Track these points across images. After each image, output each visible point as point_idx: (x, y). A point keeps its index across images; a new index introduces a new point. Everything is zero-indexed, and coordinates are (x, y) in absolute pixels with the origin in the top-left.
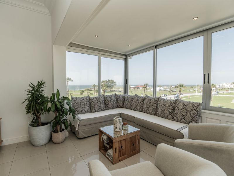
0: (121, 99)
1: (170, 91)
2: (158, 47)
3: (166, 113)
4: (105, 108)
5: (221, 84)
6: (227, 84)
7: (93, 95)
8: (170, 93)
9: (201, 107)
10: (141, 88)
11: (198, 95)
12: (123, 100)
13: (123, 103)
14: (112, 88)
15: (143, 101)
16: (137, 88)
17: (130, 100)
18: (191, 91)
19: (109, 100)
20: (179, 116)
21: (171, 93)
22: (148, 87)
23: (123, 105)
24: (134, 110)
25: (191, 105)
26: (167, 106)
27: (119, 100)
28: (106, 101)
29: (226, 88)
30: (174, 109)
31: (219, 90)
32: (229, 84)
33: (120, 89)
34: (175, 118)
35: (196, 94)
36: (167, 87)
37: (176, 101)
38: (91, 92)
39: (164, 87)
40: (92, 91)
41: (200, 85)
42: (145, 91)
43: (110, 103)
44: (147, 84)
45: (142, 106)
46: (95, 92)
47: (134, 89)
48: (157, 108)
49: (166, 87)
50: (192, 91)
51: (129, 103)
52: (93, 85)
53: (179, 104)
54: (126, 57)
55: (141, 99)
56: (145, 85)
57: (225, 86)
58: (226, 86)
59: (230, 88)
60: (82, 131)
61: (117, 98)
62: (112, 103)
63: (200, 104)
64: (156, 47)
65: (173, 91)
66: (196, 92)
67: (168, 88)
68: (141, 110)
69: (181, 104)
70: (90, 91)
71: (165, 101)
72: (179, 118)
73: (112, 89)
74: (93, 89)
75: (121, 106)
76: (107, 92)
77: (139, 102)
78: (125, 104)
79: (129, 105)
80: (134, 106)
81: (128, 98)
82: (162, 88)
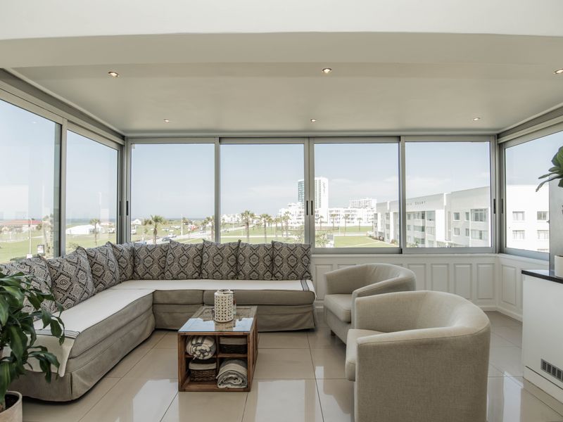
0: (128, 257)
2: (223, 141)
3: (261, 269)
12: (132, 258)
13: (134, 267)
15: (199, 253)
17: (156, 257)
18: (170, 231)
19: (104, 263)
20: (286, 269)
23: (134, 271)
24: (173, 279)
25: (300, 249)
26: (261, 256)
27: (122, 259)
32: (232, 217)
34: (278, 274)
41: (185, 217)
45: (198, 264)
48: (237, 262)
50: (173, 231)
53: (281, 249)
54: (123, 142)
55: (193, 249)
60: (77, 373)
64: (221, 139)
66: (182, 232)
68: (196, 275)
69: (285, 249)
71: (255, 249)
72: (286, 273)
75: (129, 275)
77: (191, 256)
78: (140, 269)
79: (155, 270)
80: (175, 269)
81: (150, 250)
82: (100, 228)
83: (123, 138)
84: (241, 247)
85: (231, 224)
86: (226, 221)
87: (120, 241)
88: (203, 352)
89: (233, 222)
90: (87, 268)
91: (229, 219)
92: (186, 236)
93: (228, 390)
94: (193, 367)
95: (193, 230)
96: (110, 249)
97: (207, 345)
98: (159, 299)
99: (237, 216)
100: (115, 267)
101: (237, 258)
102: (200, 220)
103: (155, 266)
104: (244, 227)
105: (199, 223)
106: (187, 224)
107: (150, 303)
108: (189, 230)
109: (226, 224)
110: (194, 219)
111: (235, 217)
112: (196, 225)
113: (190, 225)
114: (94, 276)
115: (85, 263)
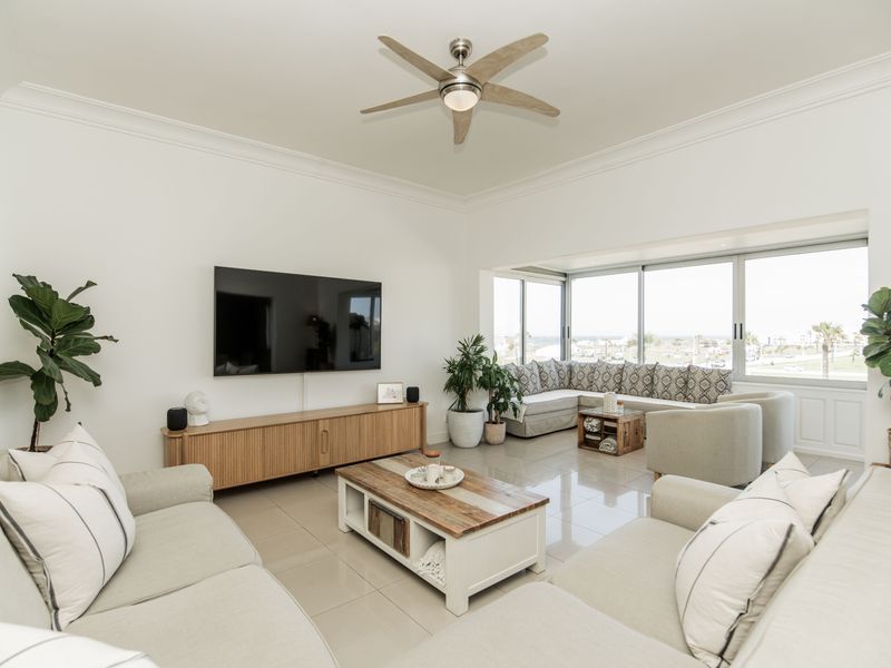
2: (646, 268)
3: (673, 389)
9: (731, 376)
13: (570, 379)
17: (586, 373)
20: (697, 392)
23: (570, 383)
25: (715, 374)
26: (674, 377)
29: (792, 346)
30: (686, 383)
34: (690, 397)
37: (689, 368)
48: (652, 382)
53: (695, 373)
54: (565, 277)
59: (803, 345)
61: (558, 368)
63: (729, 372)
64: (643, 267)
69: (700, 373)
71: (669, 371)
72: (697, 396)
75: (566, 385)
77: (613, 374)
78: (574, 381)
79: (585, 383)
80: (599, 383)
81: (582, 367)
83: (565, 275)
87: (563, 358)
88: (592, 426)
90: (537, 373)
93: (604, 452)
94: (588, 436)
96: (553, 363)
97: (595, 422)
98: (582, 403)
100: (555, 376)
101: (653, 378)
103: (586, 379)
107: (576, 404)
114: (541, 380)
115: (536, 371)
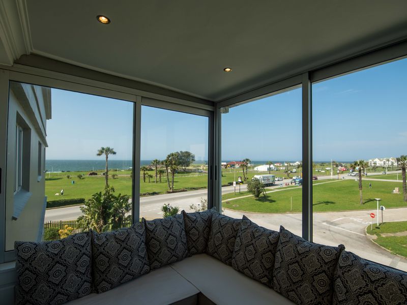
0: (201, 229)
1: (287, 172)
4: (146, 267)
5: (371, 160)
6: (380, 160)
7: (153, 178)
8: (286, 175)
10: (237, 166)
11: (334, 179)
14: (187, 166)
15: (271, 248)
16: (231, 167)
18: (322, 171)
19: (162, 238)
21: (288, 175)
22: (249, 165)
24: (239, 271)
27: (194, 231)
28: (153, 241)
29: (380, 167)
31: (369, 170)
32: (385, 161)
33: (201, 168)
35: (332, 177)
36: (281, 165)
38: (150, 173)
39: (275, 165)
40: (152, 170)
41: (335, 161)
42: (245, 171)
43: (164, 249)
44: (247, 160)
45: (268, 265)
46: (157, 173)
47: (226, 168)
49: (279, 165)
50: (324, 171)
51: (224, 246)
52: (154, 161)
54: (213, 107)
55: (264, 240)
56: (244, 160)
57: (377, 163)
58: (379, 163)
61: (189, 224)
62: (173, 247)
64: (310, 74)
65: (291, 172)
66: (332, 173)
67: (283, 166)
68: (265, 280)
70: (149, 170)
73: (187, 168)
74: (154, 168)
76: (178, 173)
82: (274, 167)
84: (341, 262)
85: (384, 168)
86: (378, 165)
89: (386, 166)
91: (382, 163)
92: (336, 177)
95: (342, 172)
99: (390, 160)
101: (332, 280)
102: (351, 163)
104: (401, 171)
105: (349, 166)
106: (337, 166)
108: (338, 172)
109: (377, 167)
110: (344, 163)
111: (388, 161)
112: (346, 167)
113: (340, 168)
